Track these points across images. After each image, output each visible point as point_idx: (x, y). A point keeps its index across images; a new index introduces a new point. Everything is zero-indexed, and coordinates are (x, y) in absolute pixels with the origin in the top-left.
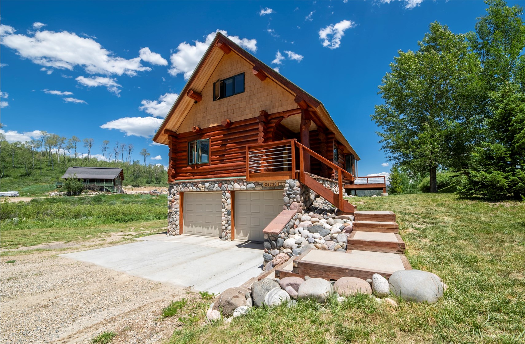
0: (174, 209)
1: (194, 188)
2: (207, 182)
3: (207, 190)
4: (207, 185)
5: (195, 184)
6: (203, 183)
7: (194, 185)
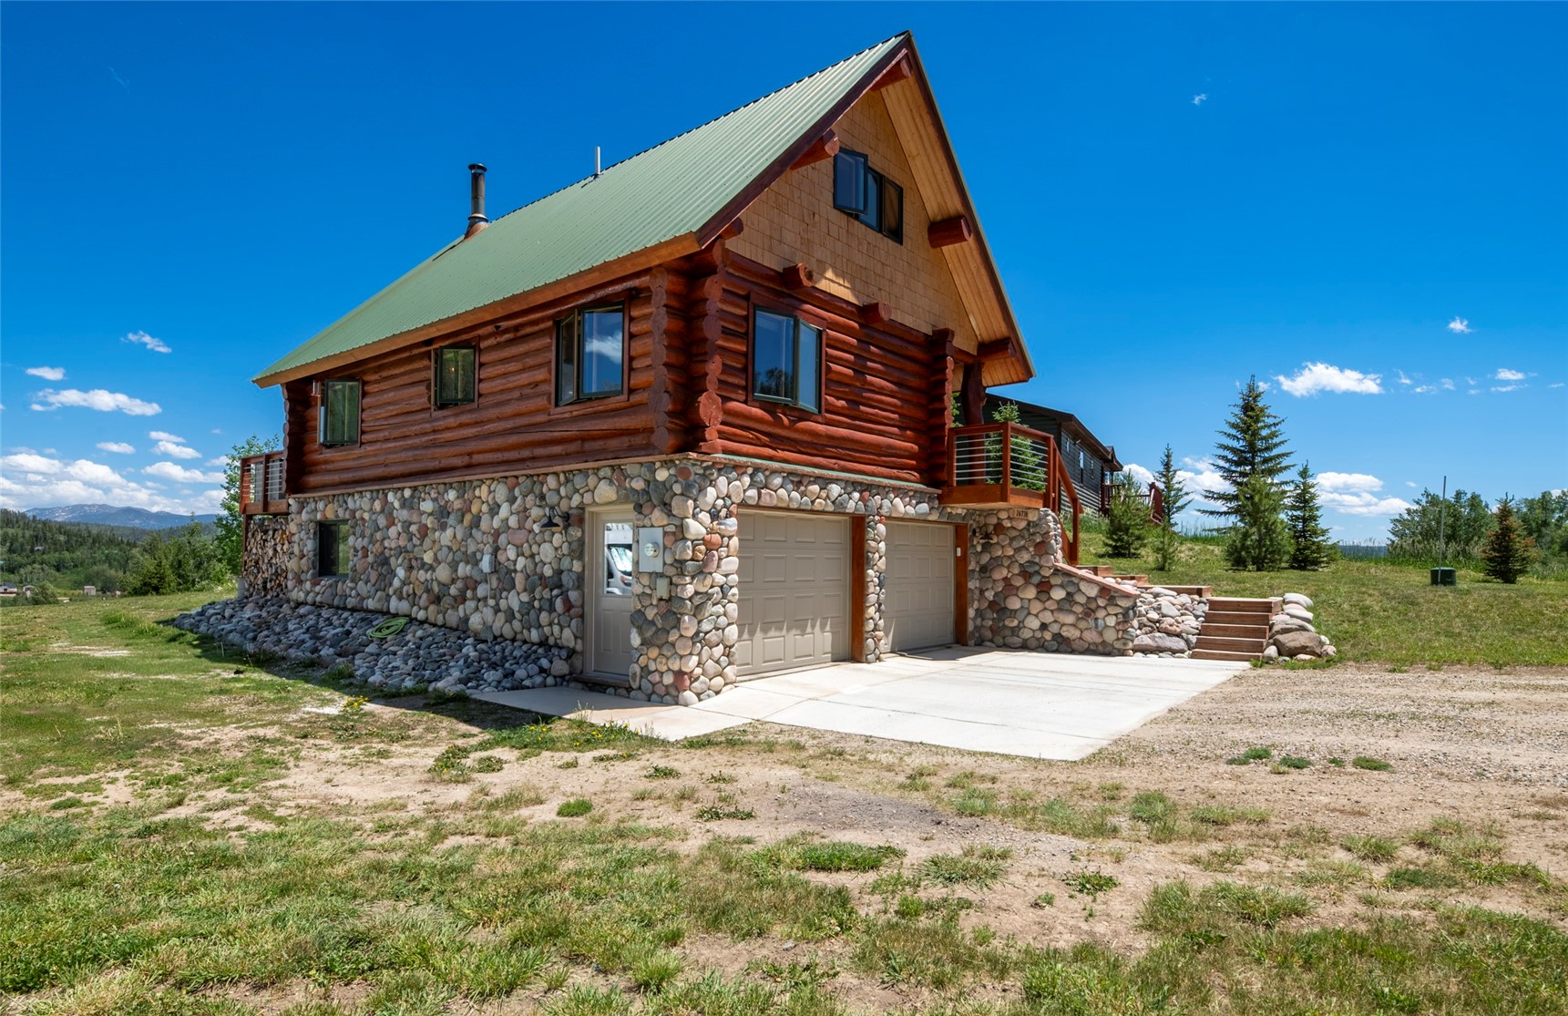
0: (719, 578)
1: (795, 494)
2: (836, 481)
3: (831, 508)
4: (835, 489)
5: (799, 481)
6: (825, 482)
7: (798, 484)
